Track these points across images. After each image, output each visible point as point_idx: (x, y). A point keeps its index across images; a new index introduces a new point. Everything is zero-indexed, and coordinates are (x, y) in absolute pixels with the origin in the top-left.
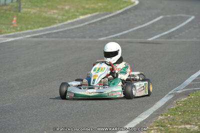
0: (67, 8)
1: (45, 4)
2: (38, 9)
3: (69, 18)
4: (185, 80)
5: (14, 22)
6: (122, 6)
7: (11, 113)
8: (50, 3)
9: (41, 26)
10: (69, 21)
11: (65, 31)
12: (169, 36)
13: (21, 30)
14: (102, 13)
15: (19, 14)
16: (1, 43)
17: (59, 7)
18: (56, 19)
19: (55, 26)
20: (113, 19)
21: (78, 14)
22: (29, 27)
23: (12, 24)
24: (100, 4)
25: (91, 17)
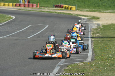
6: (6, 20)
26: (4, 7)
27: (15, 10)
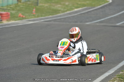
0: (67, 3)
2: (49, 4)
3: (68, 10)
5: (34, 12)
6: (101, 3)
9: (50, 15)
10: (68, 12)
13: (38, 17)
15: (37, 7)
17: (62, 3)
18: (60, 10)
19: (59, 15)
20: (95, 11)
21: (73, 7)
22: (43, 15)
23: (32, 13)
24: (88, 2)
25: (81, 10)
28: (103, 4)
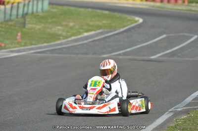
0: (71, 24)
1: (50, 21)
2: (43, 25)
3: (73, 35)
4: (186, 98)
5: (18, 38)
6: (126, 24)
7: (11, 127)
8: (54, 20)
9: (45, 42)
10: (73, 38)
11: (68, 48)
12: (172, 54)
13: (25, 45)
14: (106, 30)
15: (24, 30)
16: (2, 59)
17: (64, 23)
18: (60, 35)
19: (59, 42)
20: (117, 36)
21: (81, 31)
22: (34, 42)
23: (16, 39)
24: (104, 22)
25: (95, 34)
26: (126, 2)
27: (144, 7)
28: (129, 25)
